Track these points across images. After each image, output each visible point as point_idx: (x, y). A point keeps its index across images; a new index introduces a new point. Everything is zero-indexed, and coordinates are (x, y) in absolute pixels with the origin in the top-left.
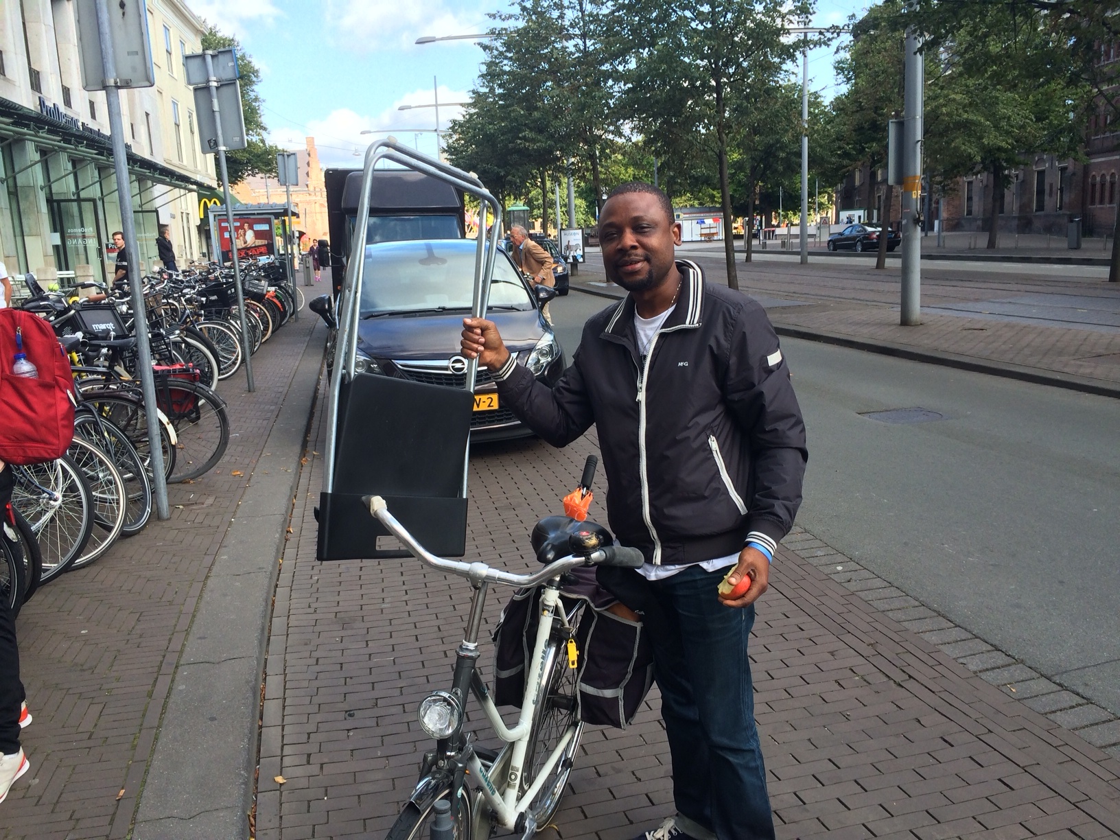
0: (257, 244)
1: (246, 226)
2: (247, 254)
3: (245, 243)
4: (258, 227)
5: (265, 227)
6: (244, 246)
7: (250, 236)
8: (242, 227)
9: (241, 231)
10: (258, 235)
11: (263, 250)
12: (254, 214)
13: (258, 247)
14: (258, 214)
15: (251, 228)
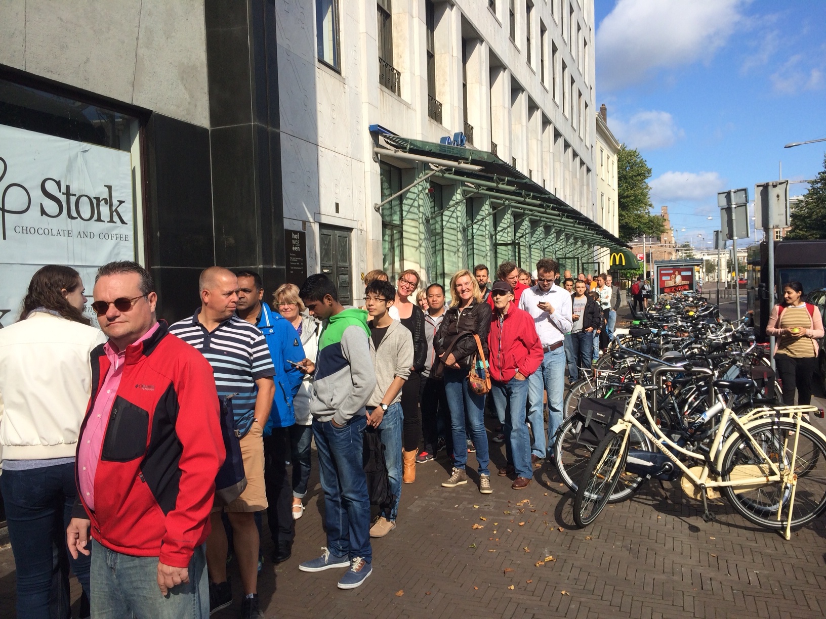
0: (682, 284)
1: (677, 273)
2: (675, 290)
3: (675, 283)
4: (684, 273)
5: (689, 273)
6: (674, 285)
7: (678, 279)
8: (674, 273)
9: (673, 276)
10: (684, 278)
11: (687, 287)
12: (682, 266)
13: (683, 285)
14: (685, 265)
15: (680, 274)
